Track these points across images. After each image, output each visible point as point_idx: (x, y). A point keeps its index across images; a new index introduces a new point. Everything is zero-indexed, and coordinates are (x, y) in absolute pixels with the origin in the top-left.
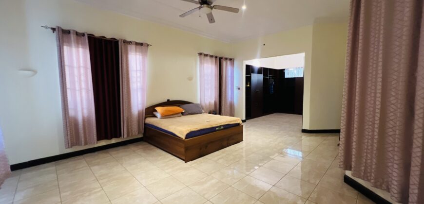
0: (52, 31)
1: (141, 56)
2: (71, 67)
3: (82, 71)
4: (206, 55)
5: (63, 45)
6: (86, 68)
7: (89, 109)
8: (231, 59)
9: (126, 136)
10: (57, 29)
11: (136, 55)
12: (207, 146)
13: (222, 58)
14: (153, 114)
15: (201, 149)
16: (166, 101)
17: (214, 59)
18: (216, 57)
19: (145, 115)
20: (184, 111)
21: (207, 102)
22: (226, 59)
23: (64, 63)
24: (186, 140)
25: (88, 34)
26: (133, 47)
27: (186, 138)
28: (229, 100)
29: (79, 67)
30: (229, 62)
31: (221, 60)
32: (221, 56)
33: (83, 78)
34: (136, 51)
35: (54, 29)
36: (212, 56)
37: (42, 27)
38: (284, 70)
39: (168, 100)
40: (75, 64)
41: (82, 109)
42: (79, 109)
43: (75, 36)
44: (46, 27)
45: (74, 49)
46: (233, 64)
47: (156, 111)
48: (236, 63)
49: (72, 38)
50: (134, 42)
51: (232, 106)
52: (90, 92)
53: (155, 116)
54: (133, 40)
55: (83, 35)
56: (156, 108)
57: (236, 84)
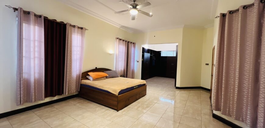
0: (13, 10)
1: (81, 37)
2: (29, 40)
3: (36, 44)
4: (121, 40)
5: (23, 23)
6: (40, 42)
7: (40, 74)
8: (134, 43)
9: (67, 93)
10: (19, 10)
11: (78, 35)
12: (129, 100)
13: (129, 42)
14: (86, 77)
15: (126, 101)
16: (95, 68)
17: (125, 42)
18: (126, 41)
19: (82, 78)
20: (108, 76)
21: (120, 70)
22: (131, 43)
23: (23, 37)
24: (119, 96)
25: (44, 17)
26: (76, 29)
27: (119, 95)
28: (132, 68)
29: (35, 41)
30: (132, 45)
31: (129, 43)
32: (129, 41)
33: (36, 49)
34: (78, 33)
35: (15, 9)
36: (123, 40)
37: (6, 6)
38: (161, 51)
39: (96, 68)
40: (32, 38)
41: (35, 73)
42: (32, 73)
43: (34, 17)
44: (10, 7)
45: (32, 27)
46: (134, 47)
47: (89, 75)
48: (136, 46)
49: (31, 18)
50: (77, 26)
51: (133, 72)
52: (42, 60)
53: (88, 79)
54: (76, 25)
55: (40, 16)
56: (89, 73)
57: (136, 59)
